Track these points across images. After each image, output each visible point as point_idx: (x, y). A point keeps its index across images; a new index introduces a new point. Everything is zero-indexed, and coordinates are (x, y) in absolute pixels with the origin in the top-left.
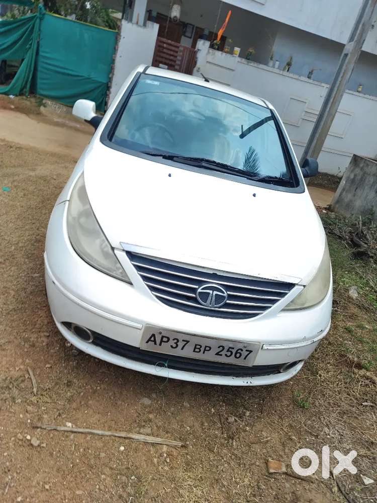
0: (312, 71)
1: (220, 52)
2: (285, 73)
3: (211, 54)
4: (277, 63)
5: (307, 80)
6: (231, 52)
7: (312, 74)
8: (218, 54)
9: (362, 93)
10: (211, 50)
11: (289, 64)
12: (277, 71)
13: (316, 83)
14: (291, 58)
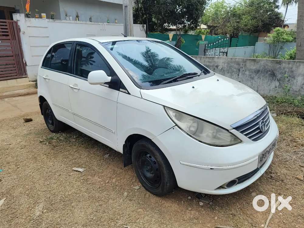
0: (91, 18)
1: (34, 19)
2: (78, 22)
3: (28, 21)
4: (71, 17)
5: (90, 23)
6: (41, 17)
7: (91, 19)
8: (33, 20)
9: (118, 23)
10: (27, 19)
11: (77, 16)
12: (73, 22)
13: (96, 23)
14: (77, 13)
